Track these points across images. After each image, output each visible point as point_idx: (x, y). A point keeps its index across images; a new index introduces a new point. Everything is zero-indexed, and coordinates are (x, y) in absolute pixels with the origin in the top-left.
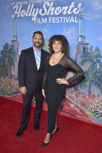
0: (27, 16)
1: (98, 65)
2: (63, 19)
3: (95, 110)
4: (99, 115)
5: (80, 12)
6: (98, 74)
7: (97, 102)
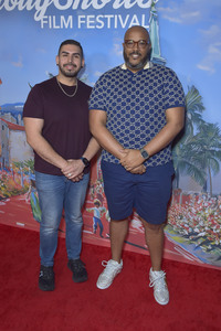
0: (21, 8)
1: (195, 126)
2: (112, 19)
3: (190, 230)
4: (200, 241)
5: (153, 5)
6: (195, 148)
7: (194, 211)
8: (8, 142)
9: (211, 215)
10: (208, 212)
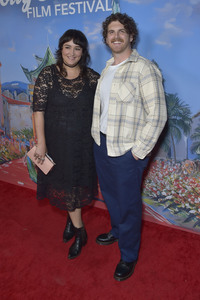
3: (158, 193)
4: (168, 203)
7: (161, 175)
8: (8, 114)
9: (177, 180)
10: (173, 177)
